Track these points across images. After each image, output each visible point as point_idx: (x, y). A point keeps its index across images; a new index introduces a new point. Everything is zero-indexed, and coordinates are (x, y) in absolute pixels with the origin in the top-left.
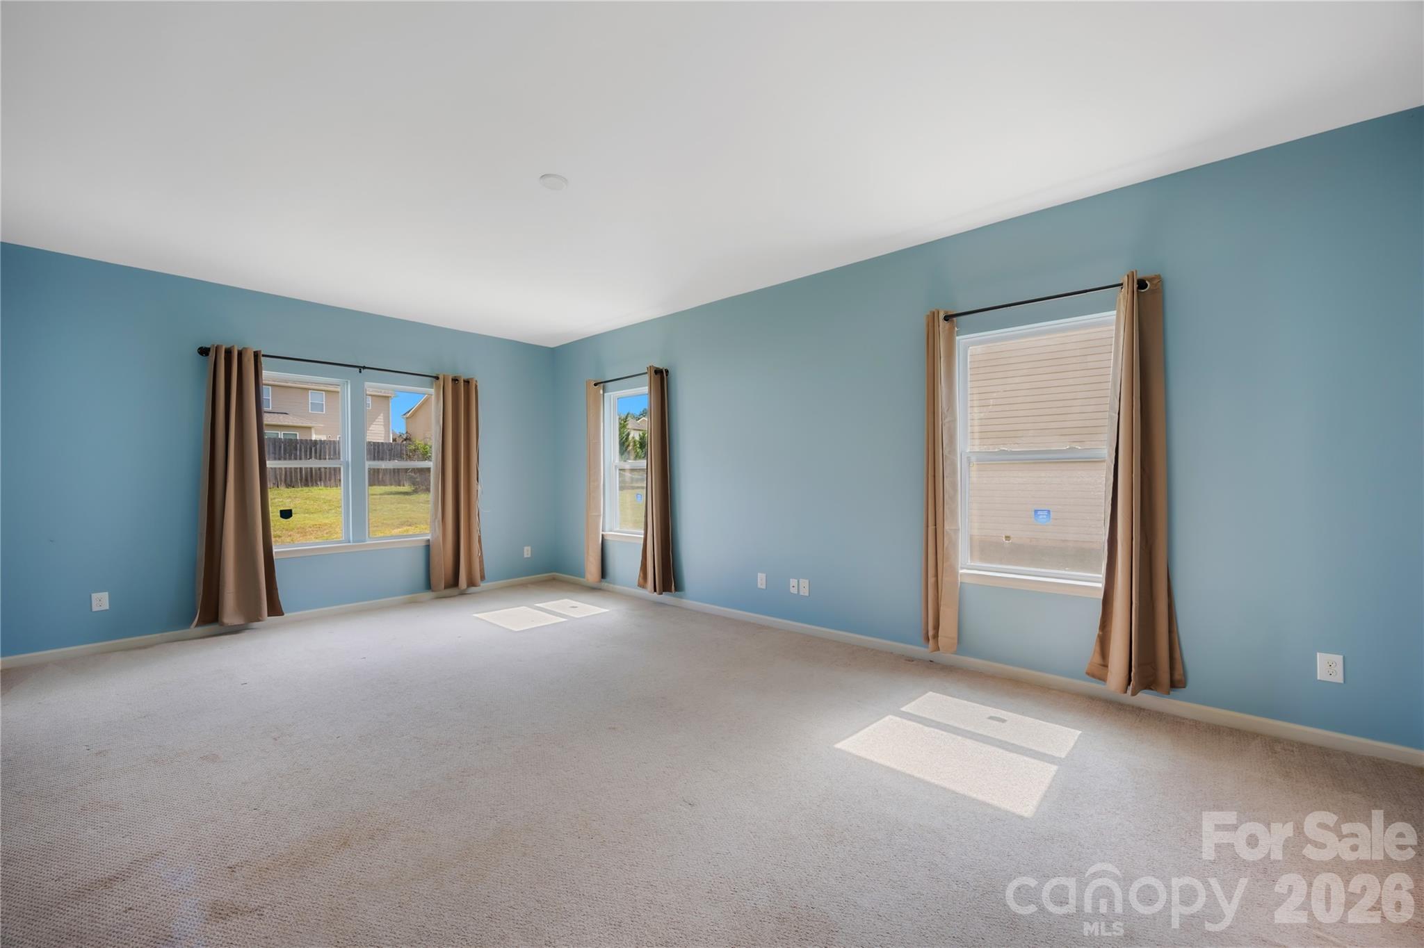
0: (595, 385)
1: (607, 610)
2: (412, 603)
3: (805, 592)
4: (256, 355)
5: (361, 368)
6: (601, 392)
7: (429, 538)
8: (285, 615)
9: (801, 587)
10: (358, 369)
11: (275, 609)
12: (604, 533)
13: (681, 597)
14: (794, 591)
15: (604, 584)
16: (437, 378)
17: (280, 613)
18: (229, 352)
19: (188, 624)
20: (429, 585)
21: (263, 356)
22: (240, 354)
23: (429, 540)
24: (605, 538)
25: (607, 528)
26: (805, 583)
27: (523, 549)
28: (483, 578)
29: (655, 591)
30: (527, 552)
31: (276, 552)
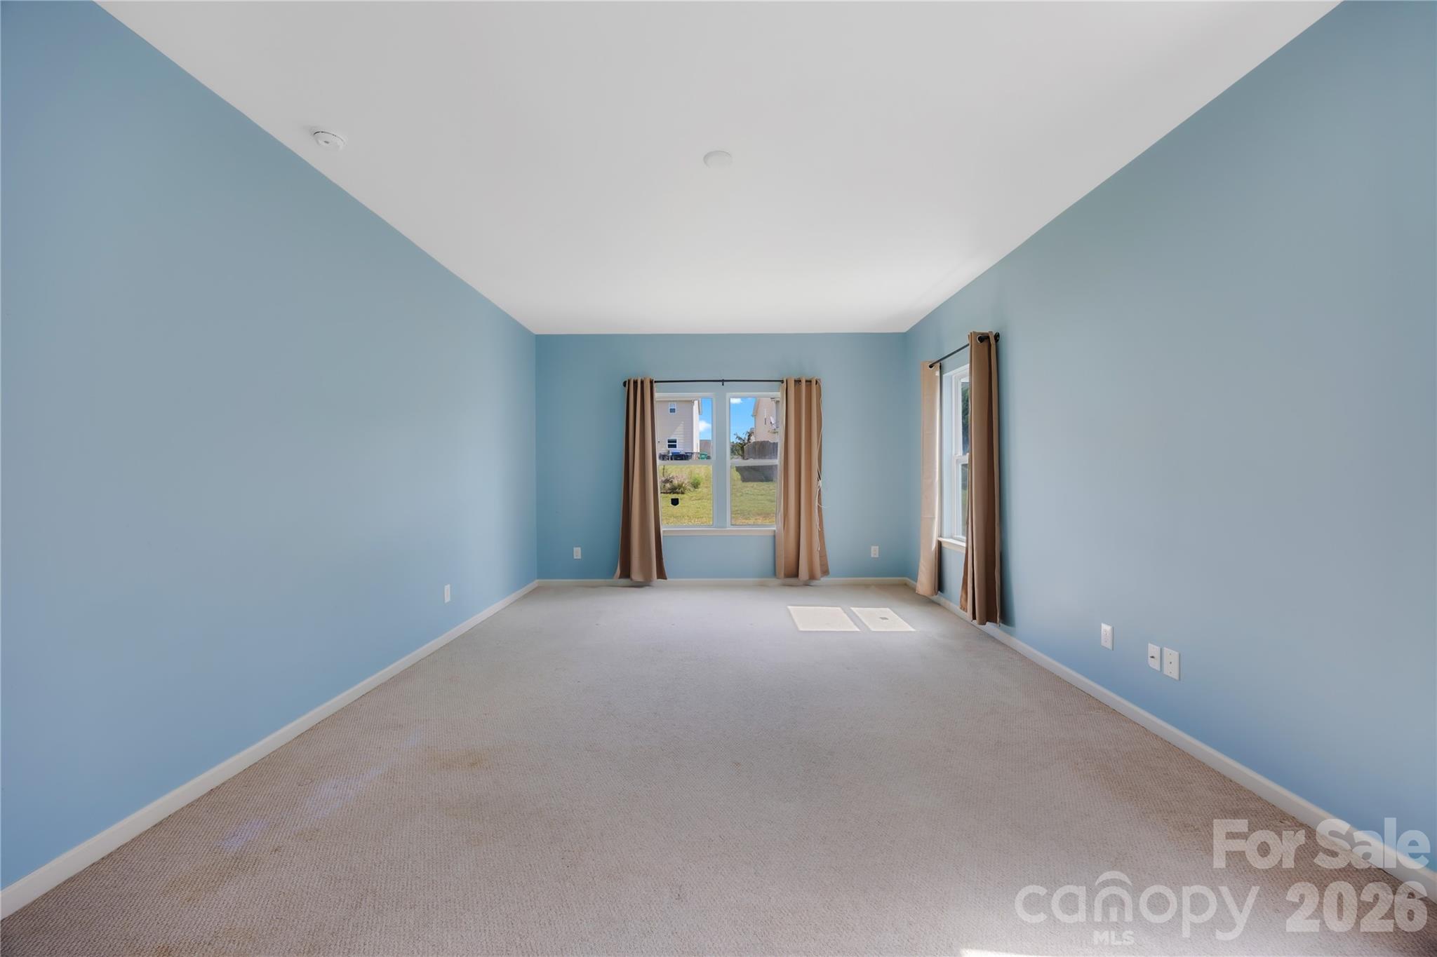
0: (931, 367)
1: (912, 630)
2: (762, 585)
3: (1172, 670)
4: (651, 382)
5: (723, 381)
6: (938, 373)
7: (774, 529)
8: (668, 580)
9: (1166, 661)
10: (721, 383)
11: (661, 574)
12: (940, 539)
13: (1010, 634)
14: (1154, 664)
15: (937, 597)
16: (782, 382)
17: (665, 578)
18: (635, 382)
19: (612, 575)
20: (775, 574)
21: (655, 382)
22: (642, 382)
23: (775, 531)
24: (944, 545)
25: (945, 533)
26: (1171, 656)
27: (870, 549)
28: (825, 572)
29: (974, 618)
30: (875, 552)
31: (664, 531)
